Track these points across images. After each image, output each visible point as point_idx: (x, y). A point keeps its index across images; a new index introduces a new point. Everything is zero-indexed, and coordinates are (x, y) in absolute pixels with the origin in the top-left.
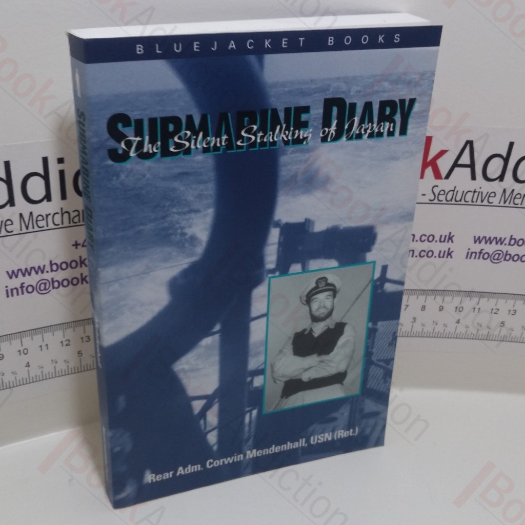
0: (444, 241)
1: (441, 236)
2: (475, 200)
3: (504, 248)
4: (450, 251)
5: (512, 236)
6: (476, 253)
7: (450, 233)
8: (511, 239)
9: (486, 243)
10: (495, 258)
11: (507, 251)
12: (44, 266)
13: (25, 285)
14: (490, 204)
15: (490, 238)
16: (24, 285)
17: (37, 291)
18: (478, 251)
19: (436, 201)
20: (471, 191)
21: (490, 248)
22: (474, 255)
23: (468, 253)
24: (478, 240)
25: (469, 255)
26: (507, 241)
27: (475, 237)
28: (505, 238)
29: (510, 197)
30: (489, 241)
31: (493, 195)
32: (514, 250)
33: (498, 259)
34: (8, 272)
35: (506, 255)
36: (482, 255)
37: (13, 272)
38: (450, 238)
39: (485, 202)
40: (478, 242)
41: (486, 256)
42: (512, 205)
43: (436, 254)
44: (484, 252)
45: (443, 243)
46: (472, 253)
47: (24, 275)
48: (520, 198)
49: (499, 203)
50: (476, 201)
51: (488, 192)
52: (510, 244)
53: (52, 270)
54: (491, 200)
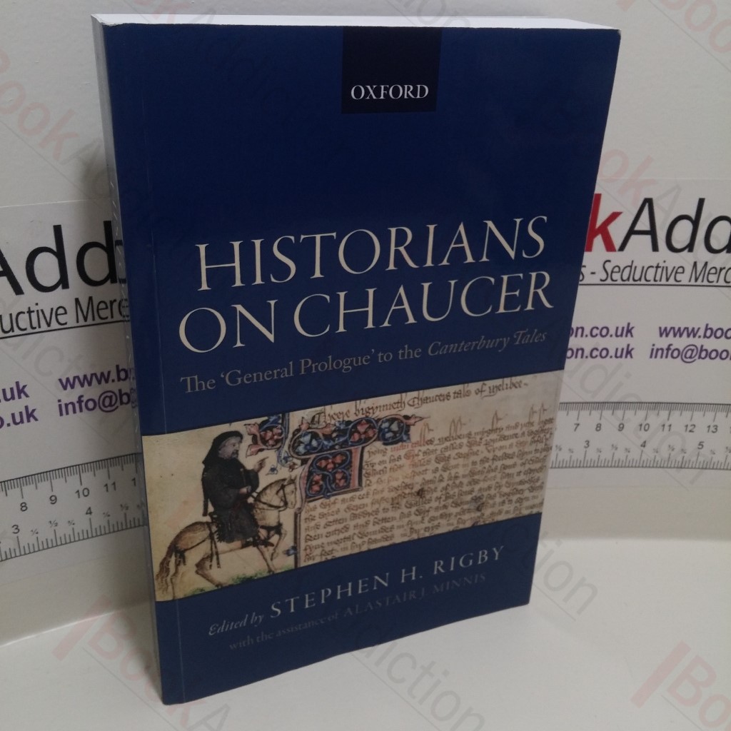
0: (621, 335)
1: (617, 328)
2: (658, 278)
3: (698, 342)
4: (630, 348)
5: (707, 325)
6: (662, 349)
7: (629, 324)
8: (706, 329)
9: (675, 335)
10: (686, 356)
11: (702, 346)
12: (109, 373)
13: (85, 399)
14: (678, 284)
15: (679, 329)
16: (82, 399)
17: (100, 408)
18: (665, 347)
19: (609, 281)
20: (652, 267)
21: (681, 343)
22: (660, 352)
23: (653, 350)
24: (664, 332)
25: (655, 353)
26: (701, 333)
27: (660, 328)
28: (699, 329)
29: (703, 273)
30: (678, 332)
31: (680, 270)
32: (711, 344)
33: (690, 357)
34: (60, 380)
35: (702, 350)
36: (670, 352)
37: (68, 380)
38: (629, 331)
39: (672, 281)
40: (664, 335)
41: (676, 354)
42: (706, 283)
43: (612, 353)
44: (672, 348)
45: (620, 338)
46: (658, 350)
47: (82, 385)
48: (716, 273)
49: (690, 281)
50: (660, 280)
51: (674, 267)
52: (705, 336)
53: (119, 379)
54: (679, 277)
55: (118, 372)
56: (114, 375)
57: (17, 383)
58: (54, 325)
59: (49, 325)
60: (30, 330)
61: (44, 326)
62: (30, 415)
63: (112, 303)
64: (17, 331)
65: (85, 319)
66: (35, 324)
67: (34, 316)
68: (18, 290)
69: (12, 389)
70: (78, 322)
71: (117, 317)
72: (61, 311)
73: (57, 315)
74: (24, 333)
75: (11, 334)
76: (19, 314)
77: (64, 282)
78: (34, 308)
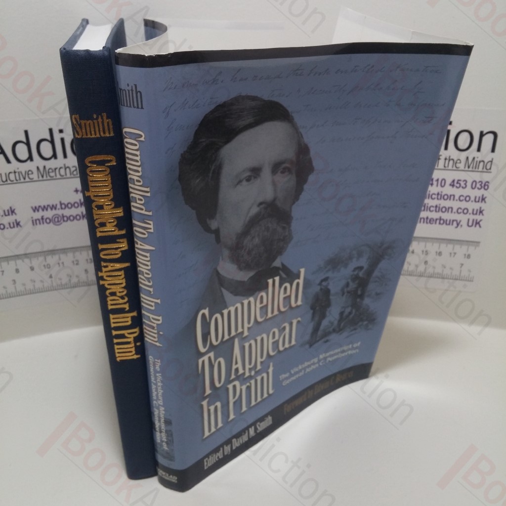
55: (61, 204)
56: (59, 206)
57: (11, 208)
58: (27, 179)
59: (25, 179)
60: (15, 181)
61: (22, 180)
62: (18, 224)
63: (56, 169)
64: (9, 182)
65: (43, 177)
66: (18, 178)
67: (17, 174)
68: (8, 161)
69: (8, 211)
70: (39, 177)
71: (58, 176)
72: (30, 172)
73: (28, 174)
74: (12, 182)
75: (6, 183)
76: (10, 173)
77: (30, 158)
78: (17, 170)
